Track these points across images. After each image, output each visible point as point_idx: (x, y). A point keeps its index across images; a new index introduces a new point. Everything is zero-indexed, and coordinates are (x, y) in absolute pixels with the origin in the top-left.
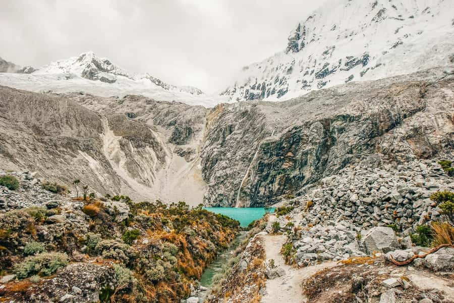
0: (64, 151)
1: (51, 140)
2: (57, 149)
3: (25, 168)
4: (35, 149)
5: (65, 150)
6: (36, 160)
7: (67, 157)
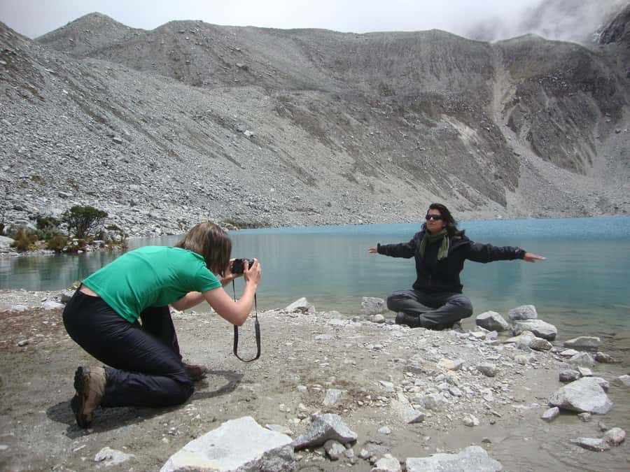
0: (415, 118)
1: (394, 101)
2: (403, 116)
3: (341, 152)
4: (365, 119)
5: (417, 115)
6: (364, 137)
7: (419, 127)
